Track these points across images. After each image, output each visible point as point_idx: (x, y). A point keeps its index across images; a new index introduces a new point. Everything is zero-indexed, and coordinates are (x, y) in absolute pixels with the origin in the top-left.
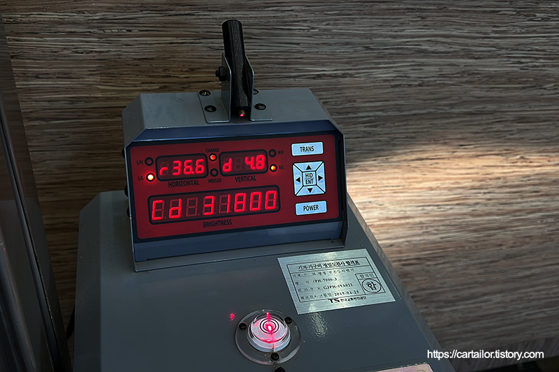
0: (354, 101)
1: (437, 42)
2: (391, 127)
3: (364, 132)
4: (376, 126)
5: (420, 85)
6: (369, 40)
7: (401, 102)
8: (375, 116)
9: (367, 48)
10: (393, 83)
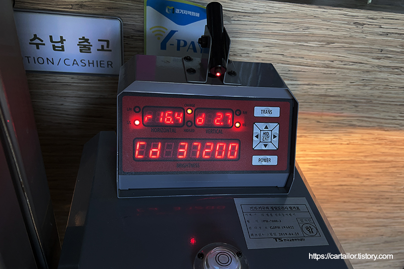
0: (305, 151)
1: (363, 121)
2: (325, 166)
3: (309, 168)
4: (316, 165)
5: (347, 144)
6: (319, 117)
7: (335, 153)
8: (317, 160)
9: (318, 122)
10: (331, 142)
